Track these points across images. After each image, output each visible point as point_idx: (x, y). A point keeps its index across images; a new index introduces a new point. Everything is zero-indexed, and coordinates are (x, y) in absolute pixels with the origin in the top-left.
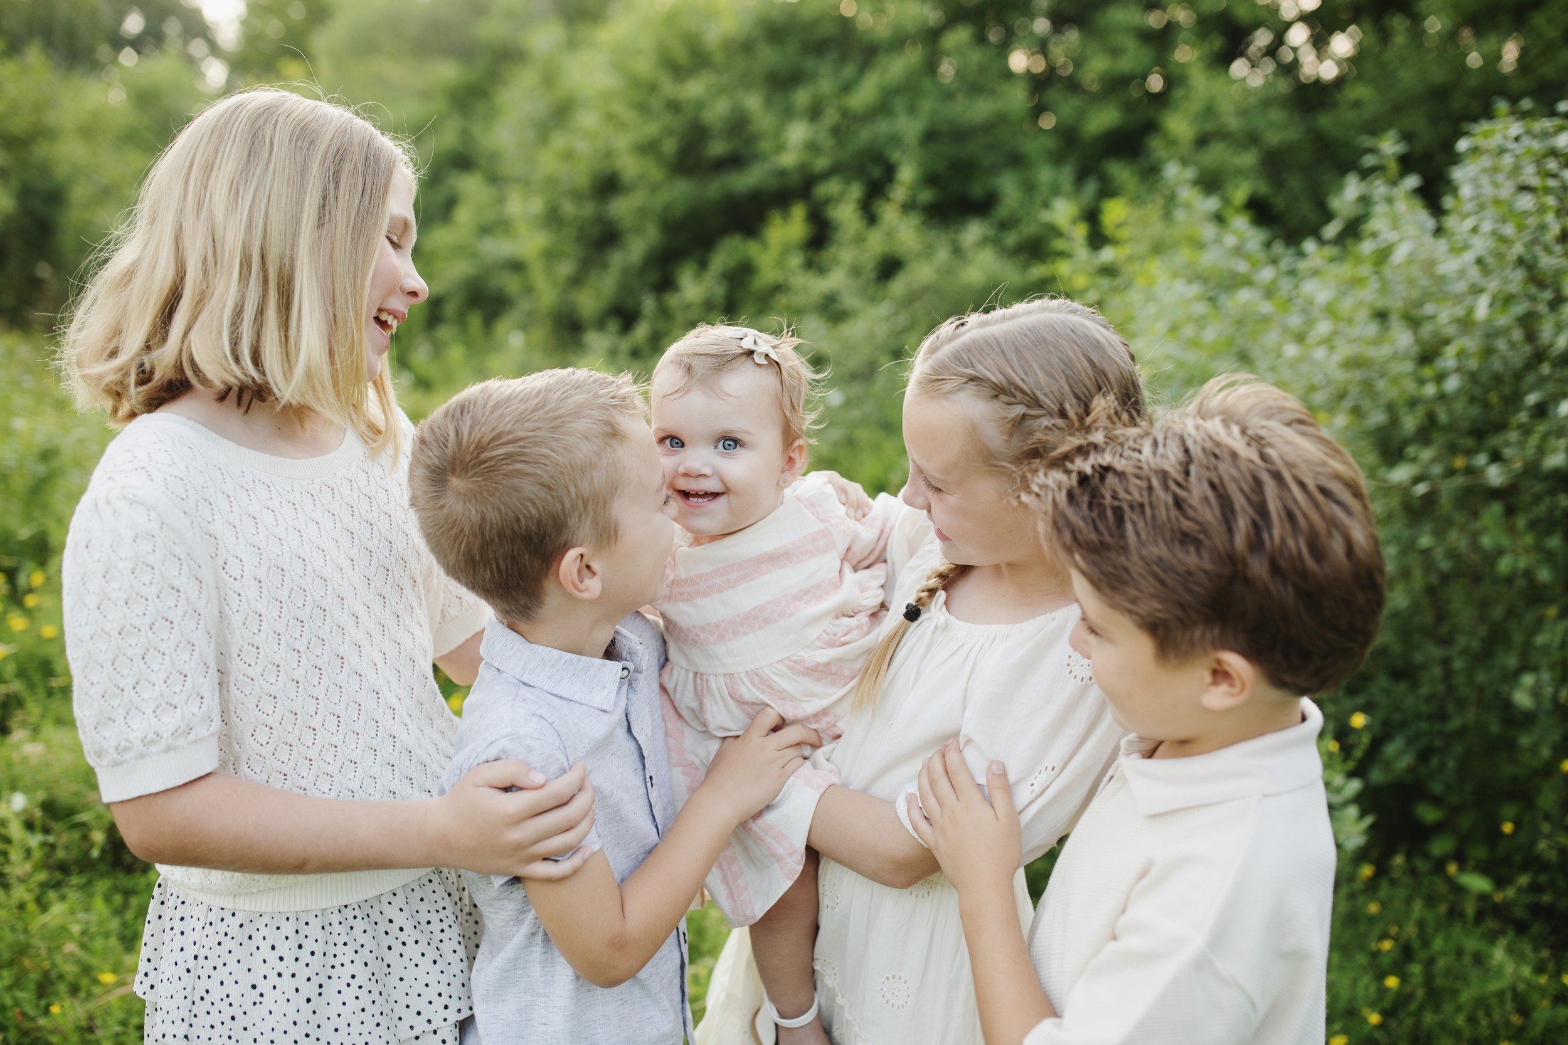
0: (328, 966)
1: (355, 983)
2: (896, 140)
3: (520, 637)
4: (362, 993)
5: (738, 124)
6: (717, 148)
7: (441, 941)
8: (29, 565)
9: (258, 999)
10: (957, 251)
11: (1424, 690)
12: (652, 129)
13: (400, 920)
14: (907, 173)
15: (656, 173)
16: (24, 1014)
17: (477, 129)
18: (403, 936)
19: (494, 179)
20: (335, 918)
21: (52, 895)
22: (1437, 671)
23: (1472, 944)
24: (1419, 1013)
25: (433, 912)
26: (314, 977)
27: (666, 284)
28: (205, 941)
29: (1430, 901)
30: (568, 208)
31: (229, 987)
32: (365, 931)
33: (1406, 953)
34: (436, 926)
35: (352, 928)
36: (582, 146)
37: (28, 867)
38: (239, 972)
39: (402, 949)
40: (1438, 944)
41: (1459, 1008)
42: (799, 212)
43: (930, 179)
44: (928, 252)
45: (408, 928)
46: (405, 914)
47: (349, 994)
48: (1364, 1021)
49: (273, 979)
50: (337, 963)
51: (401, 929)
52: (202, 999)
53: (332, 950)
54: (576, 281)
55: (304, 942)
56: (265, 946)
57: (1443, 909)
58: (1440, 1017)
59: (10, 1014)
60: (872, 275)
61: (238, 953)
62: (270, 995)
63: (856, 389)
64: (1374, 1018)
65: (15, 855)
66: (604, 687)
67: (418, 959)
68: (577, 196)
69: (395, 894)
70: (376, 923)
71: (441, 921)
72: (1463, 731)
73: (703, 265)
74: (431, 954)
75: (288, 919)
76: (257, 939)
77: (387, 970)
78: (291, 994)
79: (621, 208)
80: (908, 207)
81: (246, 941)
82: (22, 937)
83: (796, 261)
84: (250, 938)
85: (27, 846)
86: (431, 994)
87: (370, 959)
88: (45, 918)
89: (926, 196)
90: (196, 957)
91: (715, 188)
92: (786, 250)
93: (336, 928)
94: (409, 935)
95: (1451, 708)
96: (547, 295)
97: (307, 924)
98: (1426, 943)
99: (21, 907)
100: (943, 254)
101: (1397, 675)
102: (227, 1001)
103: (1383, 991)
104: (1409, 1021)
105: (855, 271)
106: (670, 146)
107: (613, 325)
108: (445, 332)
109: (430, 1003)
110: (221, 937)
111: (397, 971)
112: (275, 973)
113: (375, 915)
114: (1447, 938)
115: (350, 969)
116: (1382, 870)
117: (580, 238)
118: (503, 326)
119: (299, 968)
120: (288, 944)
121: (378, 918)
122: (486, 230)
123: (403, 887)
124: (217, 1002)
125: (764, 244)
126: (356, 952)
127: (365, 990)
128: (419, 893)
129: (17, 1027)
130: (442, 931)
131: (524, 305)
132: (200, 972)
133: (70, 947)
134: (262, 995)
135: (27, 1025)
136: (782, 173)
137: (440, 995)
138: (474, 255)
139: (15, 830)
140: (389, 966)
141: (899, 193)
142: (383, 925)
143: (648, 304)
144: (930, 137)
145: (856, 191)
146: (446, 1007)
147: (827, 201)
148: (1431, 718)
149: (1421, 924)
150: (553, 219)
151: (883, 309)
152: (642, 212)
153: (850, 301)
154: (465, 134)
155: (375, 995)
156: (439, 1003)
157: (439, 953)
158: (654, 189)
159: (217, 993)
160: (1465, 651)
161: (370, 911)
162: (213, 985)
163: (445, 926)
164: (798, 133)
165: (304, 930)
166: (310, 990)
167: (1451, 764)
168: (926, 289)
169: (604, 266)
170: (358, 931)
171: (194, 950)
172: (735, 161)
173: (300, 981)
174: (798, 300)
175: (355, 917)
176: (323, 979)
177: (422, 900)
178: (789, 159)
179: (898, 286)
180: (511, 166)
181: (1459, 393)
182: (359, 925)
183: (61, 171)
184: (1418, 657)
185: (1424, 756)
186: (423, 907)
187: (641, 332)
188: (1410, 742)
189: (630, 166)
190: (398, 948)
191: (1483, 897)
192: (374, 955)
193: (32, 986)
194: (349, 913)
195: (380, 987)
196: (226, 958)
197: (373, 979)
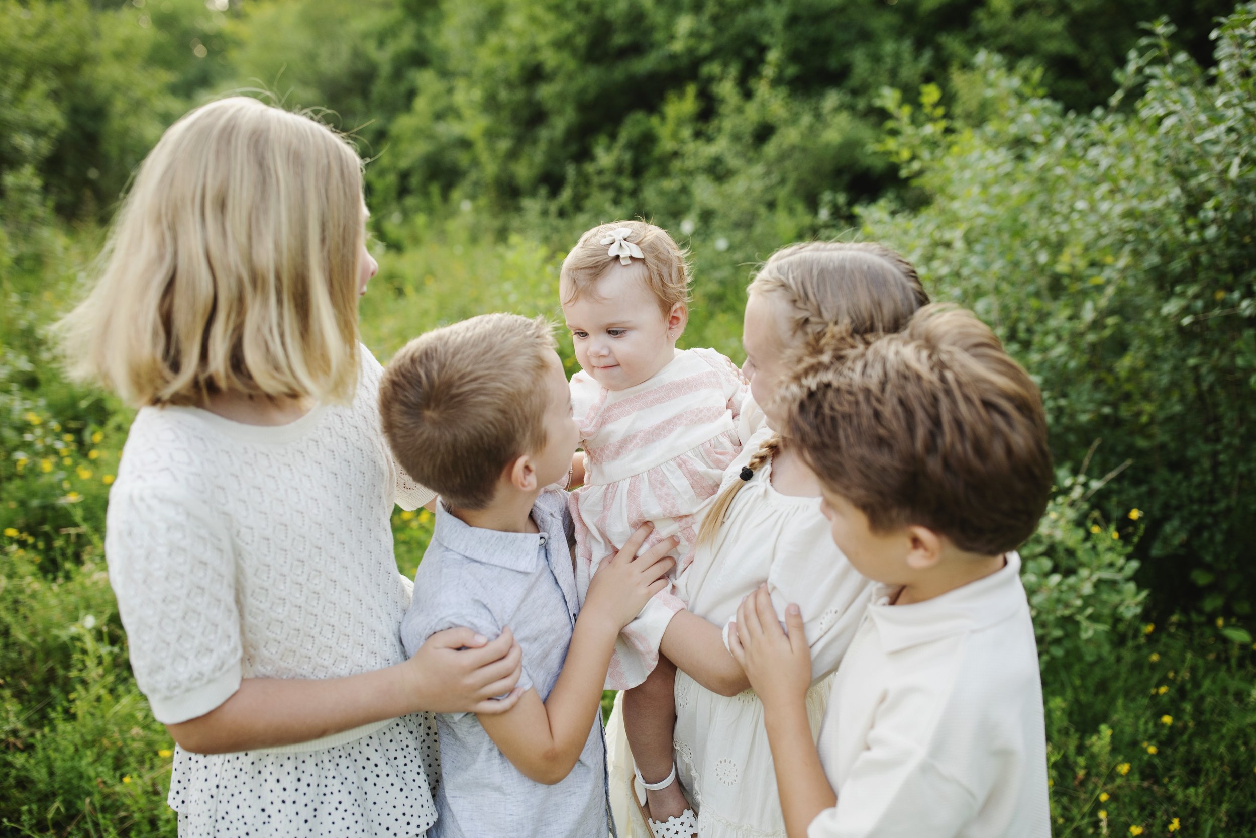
0: (321, 794)
1: (341, 808)
2: (765, 25)
3: (461, 522)
4: (348, 815)
5: (636, 18)
6: (620, 39)
7: (405, 772)
8: (92, 427)
9: (267, 820)
10: (818, 115)
11: (1196, 479)
12: (567, 27)
13: (375, 758)
14: (773, 56)
15: (571, 64)
16: (104, 783)
17: (428, 31)
18: (377, 771)
19: (445, 74)
20: (326, 758)
21: (121, 688)
22: (1206, 464)
23: (1235, 684)
24: (1190, 742)
25: (399, 750)
26: (310, 804)
27: (584, 155)
28: (224, 774)
29: (1202, 651)
30: (504, 95)
31: (245, 810)
32: (348, 767)
33: (1182, 693)
34: (401, 761)
35: (338, 765)
36: (512, 43)
37: (100, 670)
38: (251, 798)
39: (376, 780)
40: (1207, 684)
41: (1223, 738)
42: (691, 90)
43: (794, 56)
44: (794, 120)
45: (381, 764)
46: (379, 754)
47: (336, 817)
48: (1145, 751)
49: (278, 804)
50: (328, 792)
51: (376, 765)
52: (223, 818)
53: (323, 782)
54: (513, 155)
55: (303, 777)
56: (272, 780)
57: (1211, 656)
58: (1206, 746)
59: (95, 783)
60: (750, 141)
61: (251, 784)
62: (276, 817)
63: (739, 235)
64: (1152, 750)
65: (91, 662)
66: (527, 554)
67: (389, 788)
68: (510, 85)
69: (371, 738)
70: (356, 760)
71: (405, 757)
72: (1229, 510)
73: (613, 137)
74: (399, 784)
75: (289, 758)
76: (266, 774)
77: (365, 797)
78: (293, 816)
79: (545, 92)
80: (776, 82)
81: (256, 775)
82: (100, 723)
83: (686, 132)
84: (260, 772)
85: (98, 655)
86: (397, 813)
87: (353, 788)
88: (117, 707)
89: (791, 71)
90: (217, 787)
91: (619, 73)
92: (680, 123)
93: (327, 765)
94: (383, 769)
95: (1217, 494)
96: (490, 168)
97: (304, 762)
98: (1197, 685)
99: (99, 699)
100: (806, 119)
101: (1174, 466)
102: (242, 821)
103: (1159, 726)
104: (1182, 749)
105: (736, 137)
106: (581, 41)
107: (543, 191)
108: (410, 201)
109: (397, 820)
110: (237, 772)
111: (372, 797)
112: (280, 800)
113: (355, 754)
114: (1214, 681)
115: (337, 797)
116: (1160, 627)
117: (515, 118)
118: (456, 194)
119: (299, 797)
120: (289, 778)
121: (358, 756)
122: (439, 116)
123: (377, 731)
124: (235, 821)
125: (663, 118)
126: (342, 783)
127: (349, 813)
128: (389, 736)
129: (100, 792)
130: (406, 765)
131: (473, 176)
132: (220, 798)
133: (136, 731)
134: (269, 817)
135: (106, 790)
136: (673, 57)
137: (404, 814)
138: (430, 137)
139: (90, 643)
140: (366, 793)
141: (769, 71)
142: (362, 761)
143: (571, 171)
144: (793, 21)
145: (733, 71)
146: (408, 824)
147: (711, 80)
148: (1201, 501)
149: (1193, 669)
150: (491, 104)
151: (758, 169)
152: (562, 96)
153: (733, 162)
154: (420, 37)
155: (358, 817)
156: (403, 820)
157: (404, 782)
158: (570, 77)
159: (234, 815)
160: (1229, 446)
161: (351, 751)
162: (231, 808)
163: (408, 761)
164: (685, 24)
165: (302, 767)
166: (307, 813)
167: (1219, 538)
168: (793, 148)
169: (535, 142)
170: (342, 767)
171: (216, 781)
172: (636, 49)
173: (300, 807)
174: (690, 164)
175: (340, 756)
176: (317, 805)
177: (391, 741)
178: (678, 46)
179: (771, 149)
180: (456, 62)
181: (1217, 239)
182: (343, 762)
183: (103, 89)
184: (1191, 453)
185: (1197, 531)
186: (392, 746)
187: (566, 194)
188: (1184, 521)
189: (550, 58)
190: (372, 779)
191: (1244, 647)
192: (355, 785)
193: (109, 761)
194: (335, 753)
195: (361, 810)
196: (242, 788)
197: (356, 804)
